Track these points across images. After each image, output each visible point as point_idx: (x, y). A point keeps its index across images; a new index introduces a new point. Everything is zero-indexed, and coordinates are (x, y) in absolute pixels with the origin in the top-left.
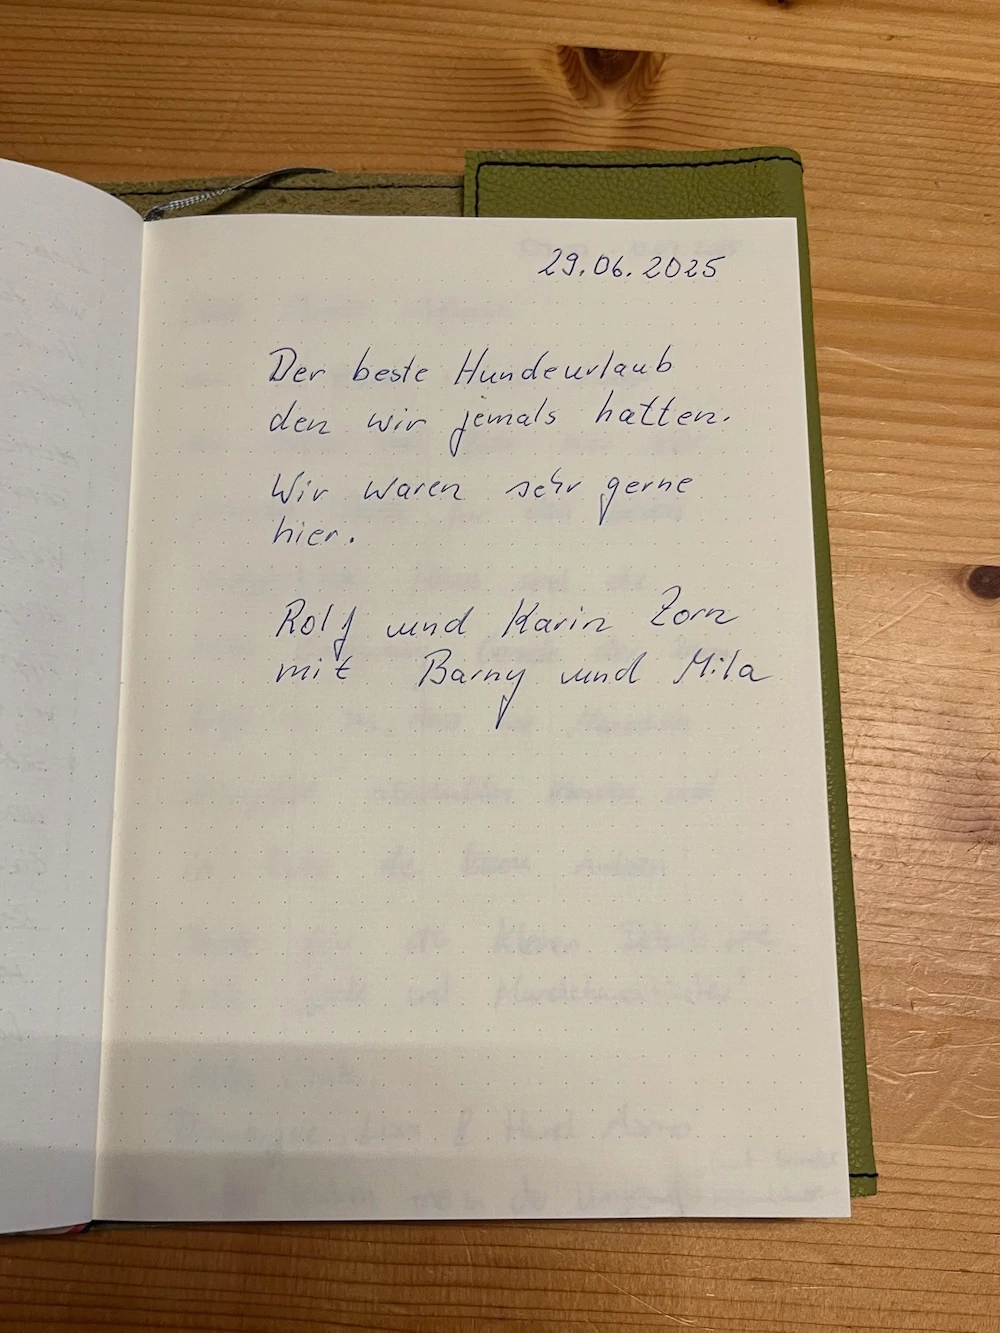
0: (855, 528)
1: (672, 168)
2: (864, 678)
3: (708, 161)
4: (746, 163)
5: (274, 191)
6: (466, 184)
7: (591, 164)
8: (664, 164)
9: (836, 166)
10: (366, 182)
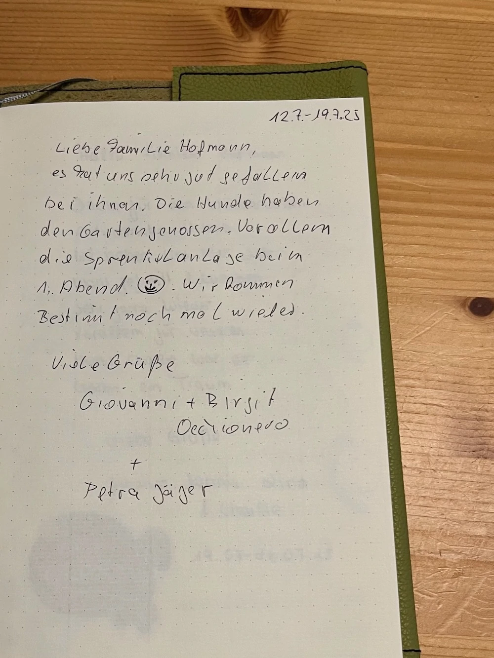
0: (402, 277)
1: (292, 74)
2: (408, 363)
3: (312, 69)
4: (335, 70)
5: (64, 92)
6: (173, 86)
7: (245, 73)
8: (287, 72)
9: (388, 71)
10: (116, 85)
